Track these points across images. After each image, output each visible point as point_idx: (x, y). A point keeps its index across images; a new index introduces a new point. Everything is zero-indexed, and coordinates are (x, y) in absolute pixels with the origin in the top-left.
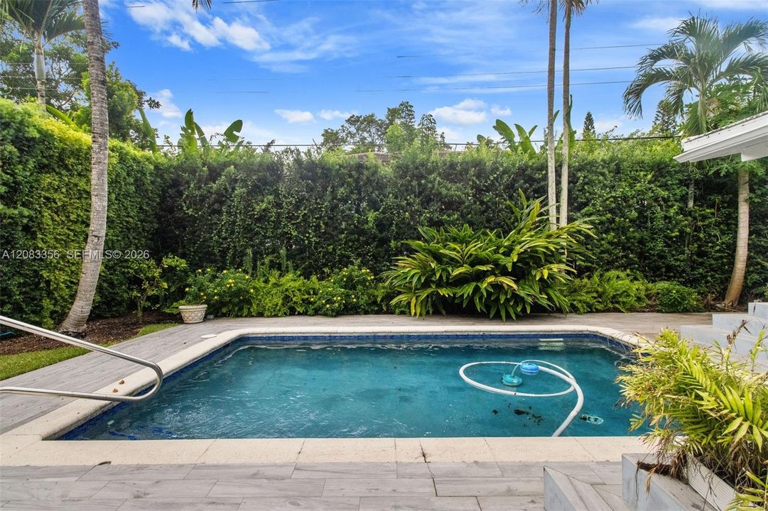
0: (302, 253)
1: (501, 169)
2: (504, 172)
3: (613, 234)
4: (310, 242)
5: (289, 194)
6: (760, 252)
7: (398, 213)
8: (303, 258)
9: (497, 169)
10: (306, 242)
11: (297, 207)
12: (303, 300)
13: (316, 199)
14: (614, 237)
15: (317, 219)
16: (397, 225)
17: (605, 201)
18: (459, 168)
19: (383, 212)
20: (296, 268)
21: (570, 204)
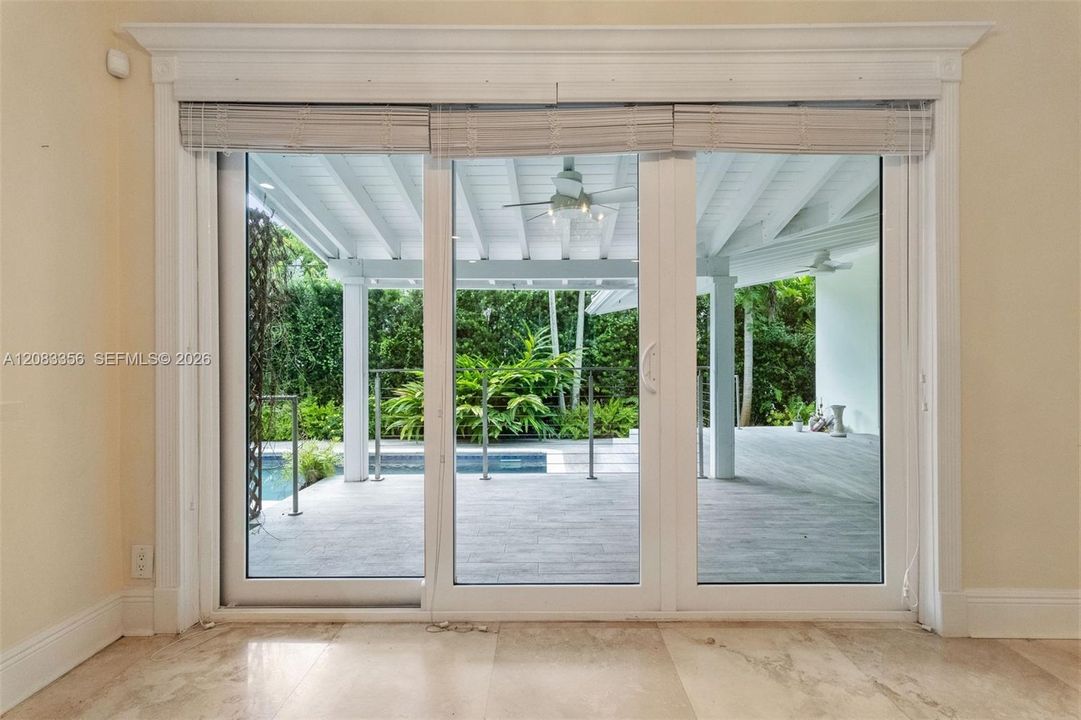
0: (321, 378)
1: (516, 297)
2: (521, 299)
3: (628, 361)
4: (328, 368)
5: (307, 320)
6: (774, 379)
7: (413, 340)
8: (322, 384)
9: (512, 296)
10: (324, 368)
11: (315, 333)
12: (314, 425)
13: (334, 326)
14: (630, 364)
15: (336, 345)
16: (411, 352)
17: (619, 328)
18: (473, 296)
19: (400, 339)
20: (315, 393)
21: (586, 331)
